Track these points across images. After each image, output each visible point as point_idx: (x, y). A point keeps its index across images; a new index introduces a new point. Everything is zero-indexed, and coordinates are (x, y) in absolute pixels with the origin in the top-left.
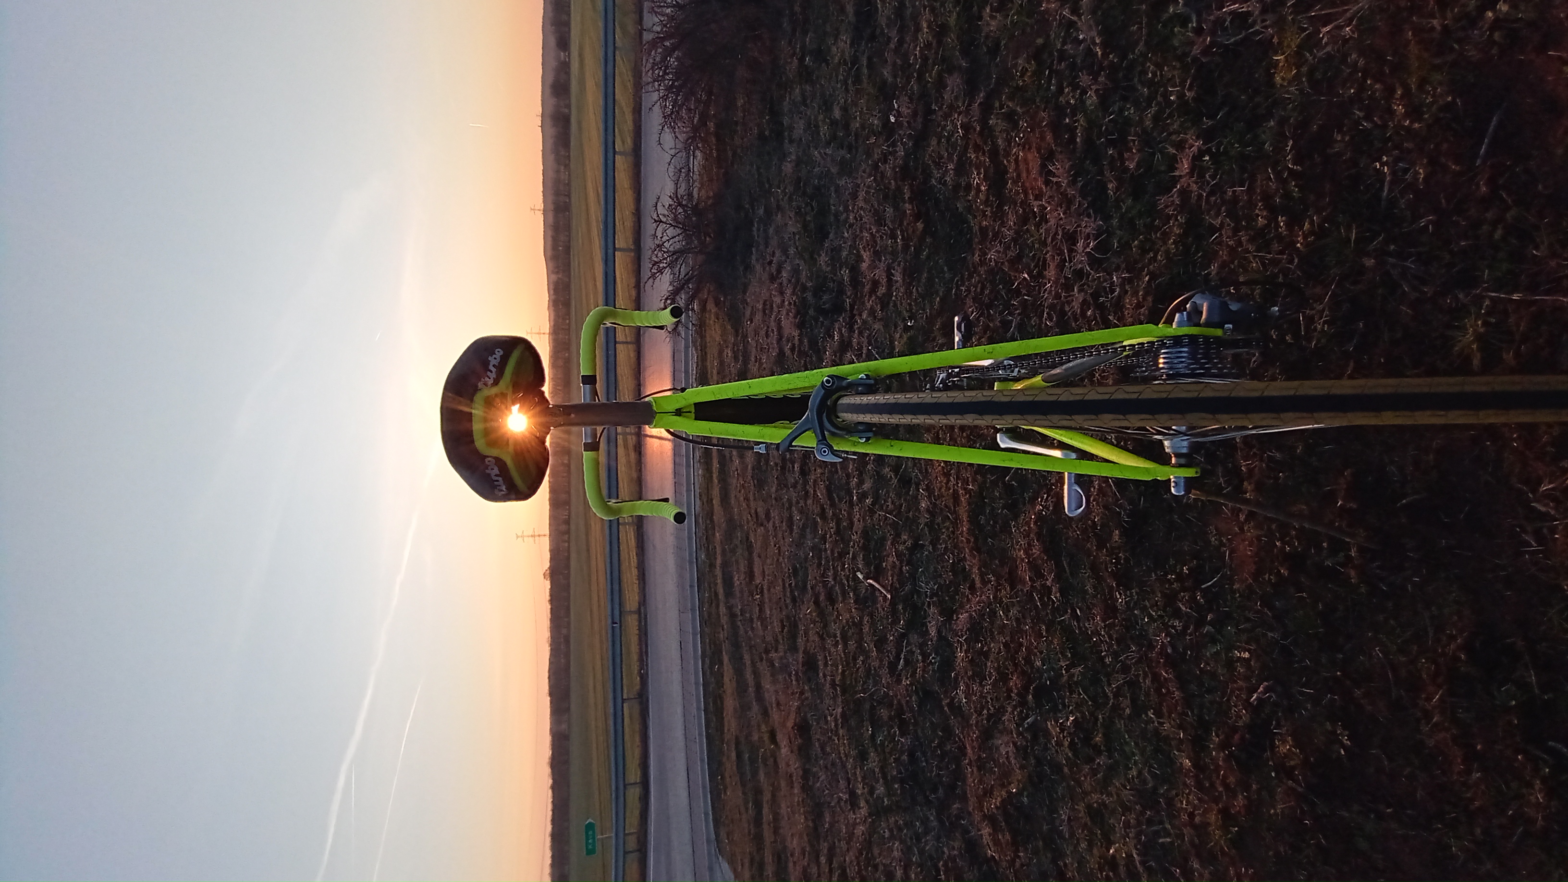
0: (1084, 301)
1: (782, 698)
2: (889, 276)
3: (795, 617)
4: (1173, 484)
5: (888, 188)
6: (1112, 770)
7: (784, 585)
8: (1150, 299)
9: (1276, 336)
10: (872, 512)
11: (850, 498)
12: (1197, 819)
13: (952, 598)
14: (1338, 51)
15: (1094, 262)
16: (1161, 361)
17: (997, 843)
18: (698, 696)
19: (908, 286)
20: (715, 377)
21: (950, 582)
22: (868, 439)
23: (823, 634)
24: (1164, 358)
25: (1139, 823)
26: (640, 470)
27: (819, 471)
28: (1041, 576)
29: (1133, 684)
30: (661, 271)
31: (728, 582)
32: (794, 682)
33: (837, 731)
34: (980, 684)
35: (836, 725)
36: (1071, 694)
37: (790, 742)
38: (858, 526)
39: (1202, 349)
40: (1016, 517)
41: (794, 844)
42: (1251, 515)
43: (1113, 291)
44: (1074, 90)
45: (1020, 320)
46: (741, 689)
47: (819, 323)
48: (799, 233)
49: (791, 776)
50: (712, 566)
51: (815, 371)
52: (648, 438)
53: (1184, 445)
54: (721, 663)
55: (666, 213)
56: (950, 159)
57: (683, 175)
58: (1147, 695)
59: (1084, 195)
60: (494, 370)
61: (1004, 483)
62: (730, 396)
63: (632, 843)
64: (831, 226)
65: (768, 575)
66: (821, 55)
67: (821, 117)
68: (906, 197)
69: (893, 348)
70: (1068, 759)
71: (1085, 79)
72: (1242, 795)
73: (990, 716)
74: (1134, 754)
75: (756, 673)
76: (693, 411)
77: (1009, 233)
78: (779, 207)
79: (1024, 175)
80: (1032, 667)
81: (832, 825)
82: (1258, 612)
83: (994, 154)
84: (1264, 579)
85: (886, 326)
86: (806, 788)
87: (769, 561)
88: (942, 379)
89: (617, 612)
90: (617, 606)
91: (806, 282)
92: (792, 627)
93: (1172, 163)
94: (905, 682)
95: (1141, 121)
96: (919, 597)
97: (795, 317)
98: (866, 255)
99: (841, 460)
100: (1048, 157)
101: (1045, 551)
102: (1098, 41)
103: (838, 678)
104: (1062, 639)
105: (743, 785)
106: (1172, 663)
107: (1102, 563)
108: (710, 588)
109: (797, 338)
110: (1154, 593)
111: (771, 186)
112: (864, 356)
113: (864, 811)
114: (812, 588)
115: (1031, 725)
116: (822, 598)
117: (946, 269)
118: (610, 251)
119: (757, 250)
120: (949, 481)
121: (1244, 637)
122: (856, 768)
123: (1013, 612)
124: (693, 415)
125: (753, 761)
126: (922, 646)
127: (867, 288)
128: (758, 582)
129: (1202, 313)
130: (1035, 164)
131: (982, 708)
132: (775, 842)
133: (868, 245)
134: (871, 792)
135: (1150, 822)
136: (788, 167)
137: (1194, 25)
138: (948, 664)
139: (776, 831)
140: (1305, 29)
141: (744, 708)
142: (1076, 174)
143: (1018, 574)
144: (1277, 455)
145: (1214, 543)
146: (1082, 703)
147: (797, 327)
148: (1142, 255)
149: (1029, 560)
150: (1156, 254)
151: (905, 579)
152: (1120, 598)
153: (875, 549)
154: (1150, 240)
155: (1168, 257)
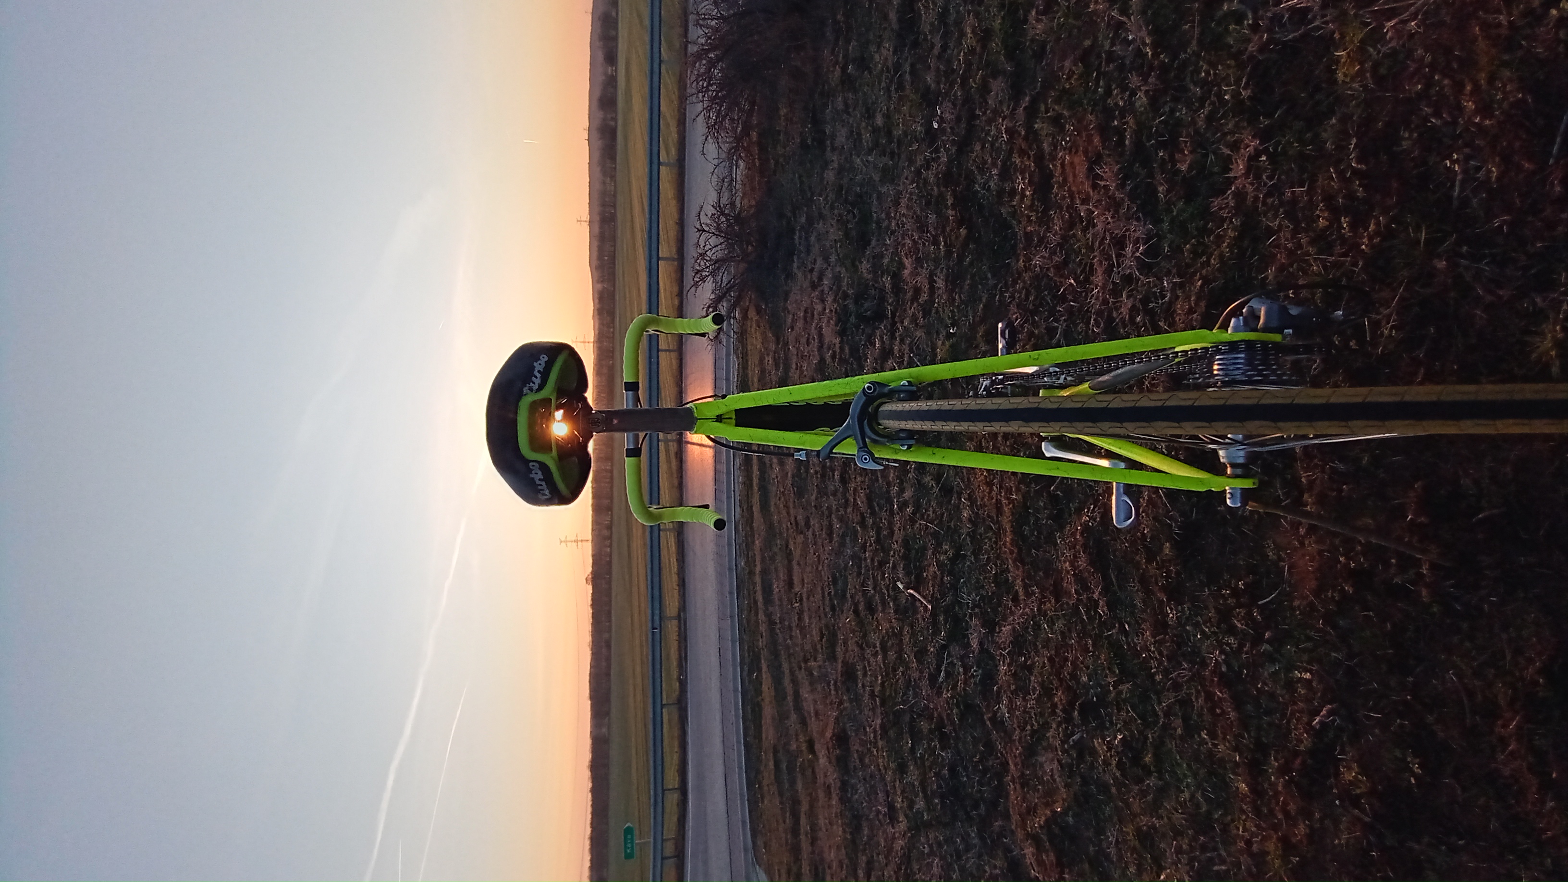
0: (1133, 306)
1: (820, 707)
2: (932, 282)
3: (834, 626)
4: (1228, 496)
5: (931, 195)
6: (1162, 791)
7: (823, 593)
8: (1203, 304)
9: (1339, 342)
10: (913, 521)
11: (890, 506)
12: (1255, 848)
13: (995, 610)
14: (1404, 46)
15: (1145, 268)
16: (1216, 367)
17: (1040, 863)
18: (736, 704)
19: (950, 292)
20: (756, 385)
21: (993, 593)
22: (910, 447)
23: (862, 644)
24: (1218, 364)
25: (1192, 848)
26: (681, 477)
27: (859, 479)
28: (1086, 589)
29: (1185, 703)
30: (703, 280)
31: (767, 590)
32: (833, 692)
33: (876, 743)
34: (1024, 699)
35: (875, 737)
36: (1119, 711)
37: (829, 752)
38: (898, 535)
39: (1259, 355)
40: (1061, 528)
41: (831, 855)
42: (1312, 529)
43: (1164, 297)
44: (1123, 91)
45: (1066, 326)
46: (780, 696)
47: (861, 330)
48: (840, 241)
49: (829, 787)
50: (751, 573)
51: (857, 378)
52: (689, 445)
53: (1240, 455)
54: (760, 670)
55: (709, 222)
56: (994, 165)
57: (726, 184)
58: (1200, 715)
59: (1132, 200)
60: (539, 375)
61: (1049, 492)
62: (771, 402)
63: (669, 849)
64: (873, 235)
65: (807, 584)
66: (863, 63)
67: (864, 124)
68: (949, 203)
69: (936, 355)
70: (1115, 778)
71: (1134, 80)
72: (1304, 823)
73: (1034, 732)
74: (1185, 776)
75: (794, 681)
76: (734, 417)
77: (1054, 239)
78: (821, 216)
79: (1071, 179)
80: (1078, 682)
81: (871, 838)
82: (1319, 630)
83: (1040, 159)
84: (1326, 596)
85: (928, 334)
86: (843, 800)
87: (808, 569)
88: (986, 386)
89: (657, 618)
90: (657, 612)
91: (848, 289)
92: (831, 636)
93: (1226, 164)
94: (947, 695)
95: (1194, 122)
96: (961, 608)
97: (836, 325)
98: (907, 262)
99: (882, 468)
100: (1095, 160)
101: (1092, 563)
102: (1147, 41)
103: (877, 689)
104: (1109, 654)
105: (781, 794)
106: (1226, 681)
107: (1151, 577)
108: (749, 594)
109: (838, 346)
110: (1206, 608)
111: (813, 194)
112: (905, 363)
113: (903, 825)
114: (851, 597)
115: (1076, 743)
116: (861, 607)
117: (989, 275)
118: (654, 260)
119: (798, 258)
120: (991, 490)
121: (1305, 657)
122: (895, 781)
123: (1059, 625)
124: (734, 421)
125: (791, 769)
126: (962, 658)
127: (909, 295)
128: (797, 590)
129: (1259, 318)
130: (1081, 170)
131: (1026, 723)
132: (813, 852)
133: (910, 252)
134: (911, 807)
135: (1204, 848)
136: (830, 175)
137: (1250, 22)
138: (990, 677)
139: (813, 841)
140: (1369, 24)
141: (782, 717)
142: (1125, 176)
143: (1063, 586)
144: (1341, 467)
145: (1273, 557)
146: (1130, 721)
147: (839, 335)
148: (1194, 259)
149: (1075, 572)
150: (1209, 258)
151: (946, 590)
152: (1172, 614)
153: (916, 559)
154: (1203, 244)
155: (1222, 262)
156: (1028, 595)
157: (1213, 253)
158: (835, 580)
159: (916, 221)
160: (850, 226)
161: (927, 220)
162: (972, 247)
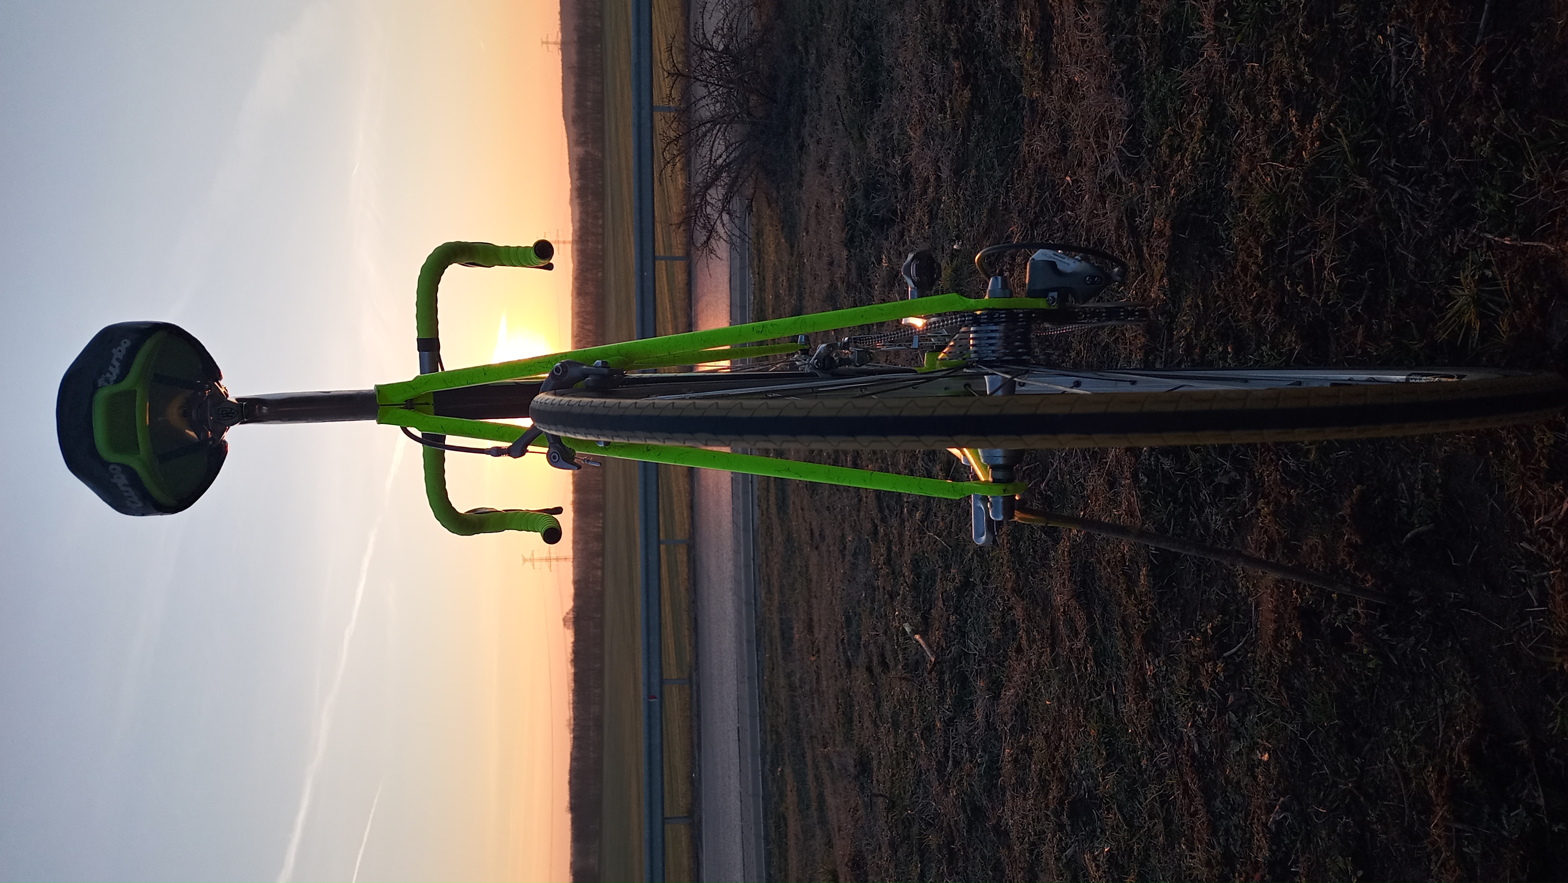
2: (938, 171)
3: (849, 692)
5: (935, 34)
7: (838, 641)
13: (1000, 667)
15: (1129, 165)
19: (955, 187)
21: (999, 640)
23: (876, 718)
31: (787, 636)
34: (1024, 796)
36: (1107, 812)
38: (908, 554)
46: (804, 805)
47: (869, 241)
54: (783, 764)
60: (117, 364)
64: (883, 88)
65: (824, 626)
73: (1031, 846)
75: (818, 781)
76: (432, 402)
78: (829, 53)
87: (824, 604)
94: (952, 793)
96: (967, 663)
97: (844, 230)
104: (1098, 729)
109: (845, 263)
110: (1180, 661)
111: (822, 19)
114: (865, 647)
115: (1069, 860)
116: (875, 662)
118: (645, 112)
119: (810, 120)
121: (1264, 731)
123: (1055, 687)
124: (432, 409)
127: (918, 188)
128: (815, 635)
138: (994, 766)
141: (807, 837)
144: (1292, 464)
145: (1242, 590)
146: (1117, 826)
147: (845, 245)
148: (1171, 157)
149: (1064, 609)
150: (1183, 156)
151: (951, 635)
152: (1149, 670)
153: (925, 589)
154: (1178, 134)
155: (1193, 162)
156: (1031, 641)
157: (1187, 149)
158: (848, 619)
159: (921, 72)
160: (854, 76)
161: (932, 72)
162: (978, 117)
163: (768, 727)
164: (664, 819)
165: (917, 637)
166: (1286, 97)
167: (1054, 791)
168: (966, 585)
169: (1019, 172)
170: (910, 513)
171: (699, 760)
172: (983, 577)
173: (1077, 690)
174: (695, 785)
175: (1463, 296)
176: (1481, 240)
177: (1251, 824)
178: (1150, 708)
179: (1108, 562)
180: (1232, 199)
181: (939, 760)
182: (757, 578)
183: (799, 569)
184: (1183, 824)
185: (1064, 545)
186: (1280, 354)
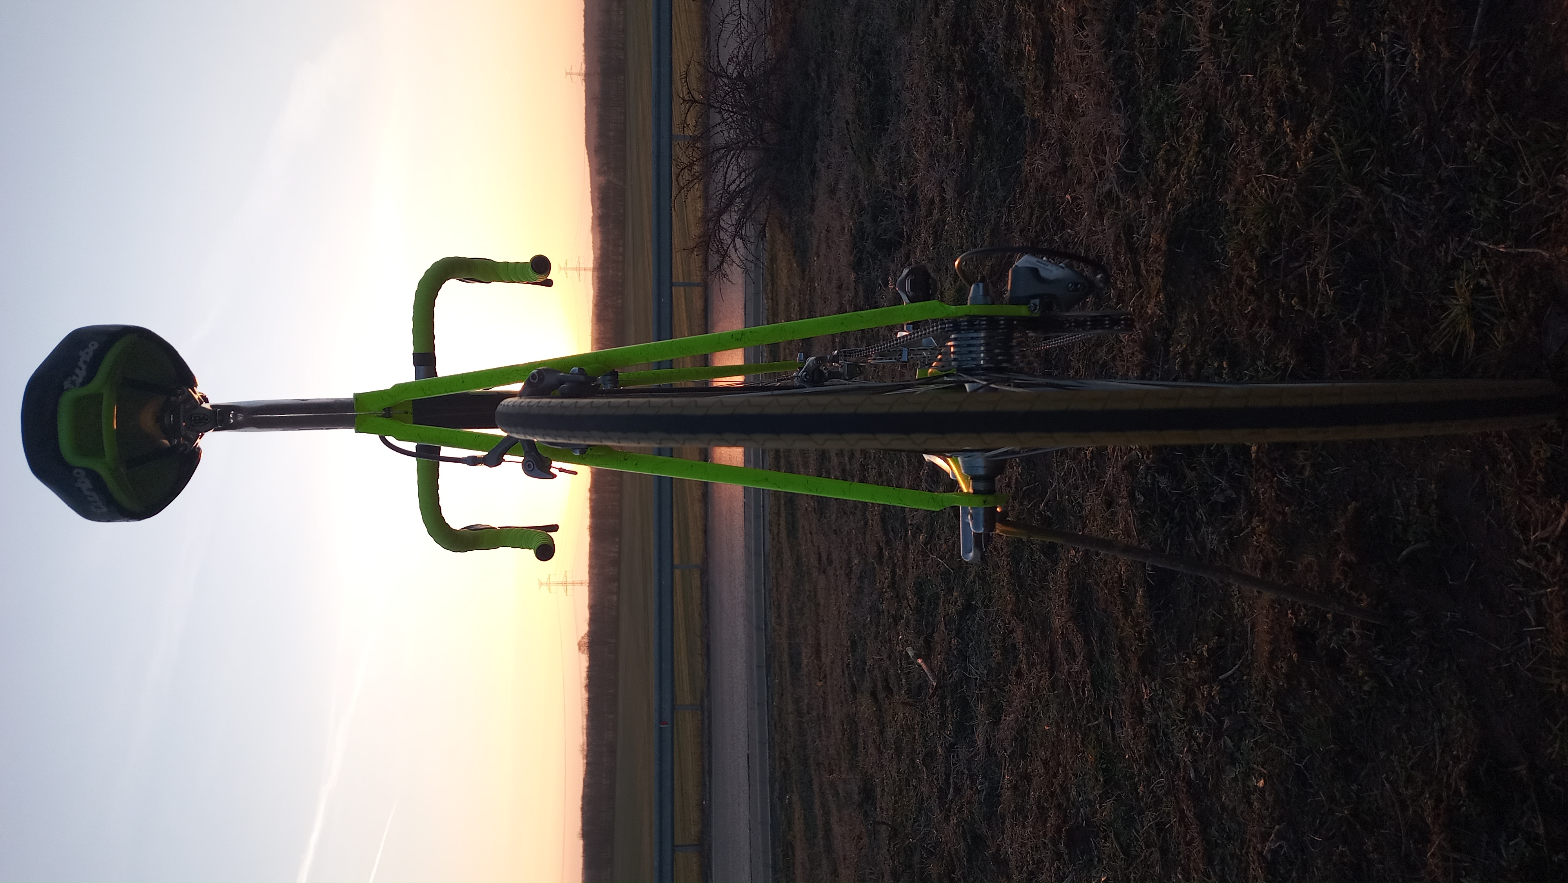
3: (854, 717)
7: (843, 665)
11: (905, 532)
13: (1000, 692)
18: (765, 843)
21: (999, 664)
23: (880, 744)
38: (912, 577)
39: (1003, 333)
46: (811, 834)
48: (853, 122)
54: (791, 793)
60: (84, 367)
68: (958, 69)
75: (824, 808)
76: (411, 411)
78: (839, 80)
80: (1068, 799)
84: (1277, 667)
89: (667, 706)
90: (668, 697)
91: (864, 198)
92: (852, 732)
96: (968, 687)
97: (853, 253)
101: (1074, 618)
104: (1096, 756)
108: (780, 669)
110: (1177, 685)
111: (833, 45)
114: (869, 672)
116: (879, 687)
117: (999, 183)
118: (665, 140)
119: (821, 145)
121: (1260, 757)
123: (1053, 712)
124: (410, 416)
126: (969, 764)
127: (923, 211)
138: (994, 793)
141: (813, 866)
144: (1286, 479)
145: (1238, 611)
146: (1114, 855)
147: (853, 268)
148: (1168, 171)
149: (1063, 632)
150: (1179, 170)
151: (953, 659)
152: (1146, 693)
153: (928, 612)
154: (1175, 149)
155: (1189, 177)
156: (1031, 665)
157: (1183, 163)
158: (854, 643)
159: (927, 95)
160: (863, 100)
161: (937, 94)
162: (981, 138)
163: (777, 753)
164: (673, 846)
165: (919, 661)
166: (1280, 109)
167: (1053, 819)
168: (968, 608)
169: (1021, 192)
170: (914, 535)
171: (710, 788)
172: (985, 599)
173: (1075, 715)
174: (705, 813)
175: (1457, 306)
176: (1476, 248)
177: (1247, 853)
178: (1146, 733)
179: (1106, 583)
180: (1227, 212)
181: (940, 787)
182: (768, 602)
183: (808, 593)
184: (1179, 853)
185: (1063, 567)
186: (1276, 369)
